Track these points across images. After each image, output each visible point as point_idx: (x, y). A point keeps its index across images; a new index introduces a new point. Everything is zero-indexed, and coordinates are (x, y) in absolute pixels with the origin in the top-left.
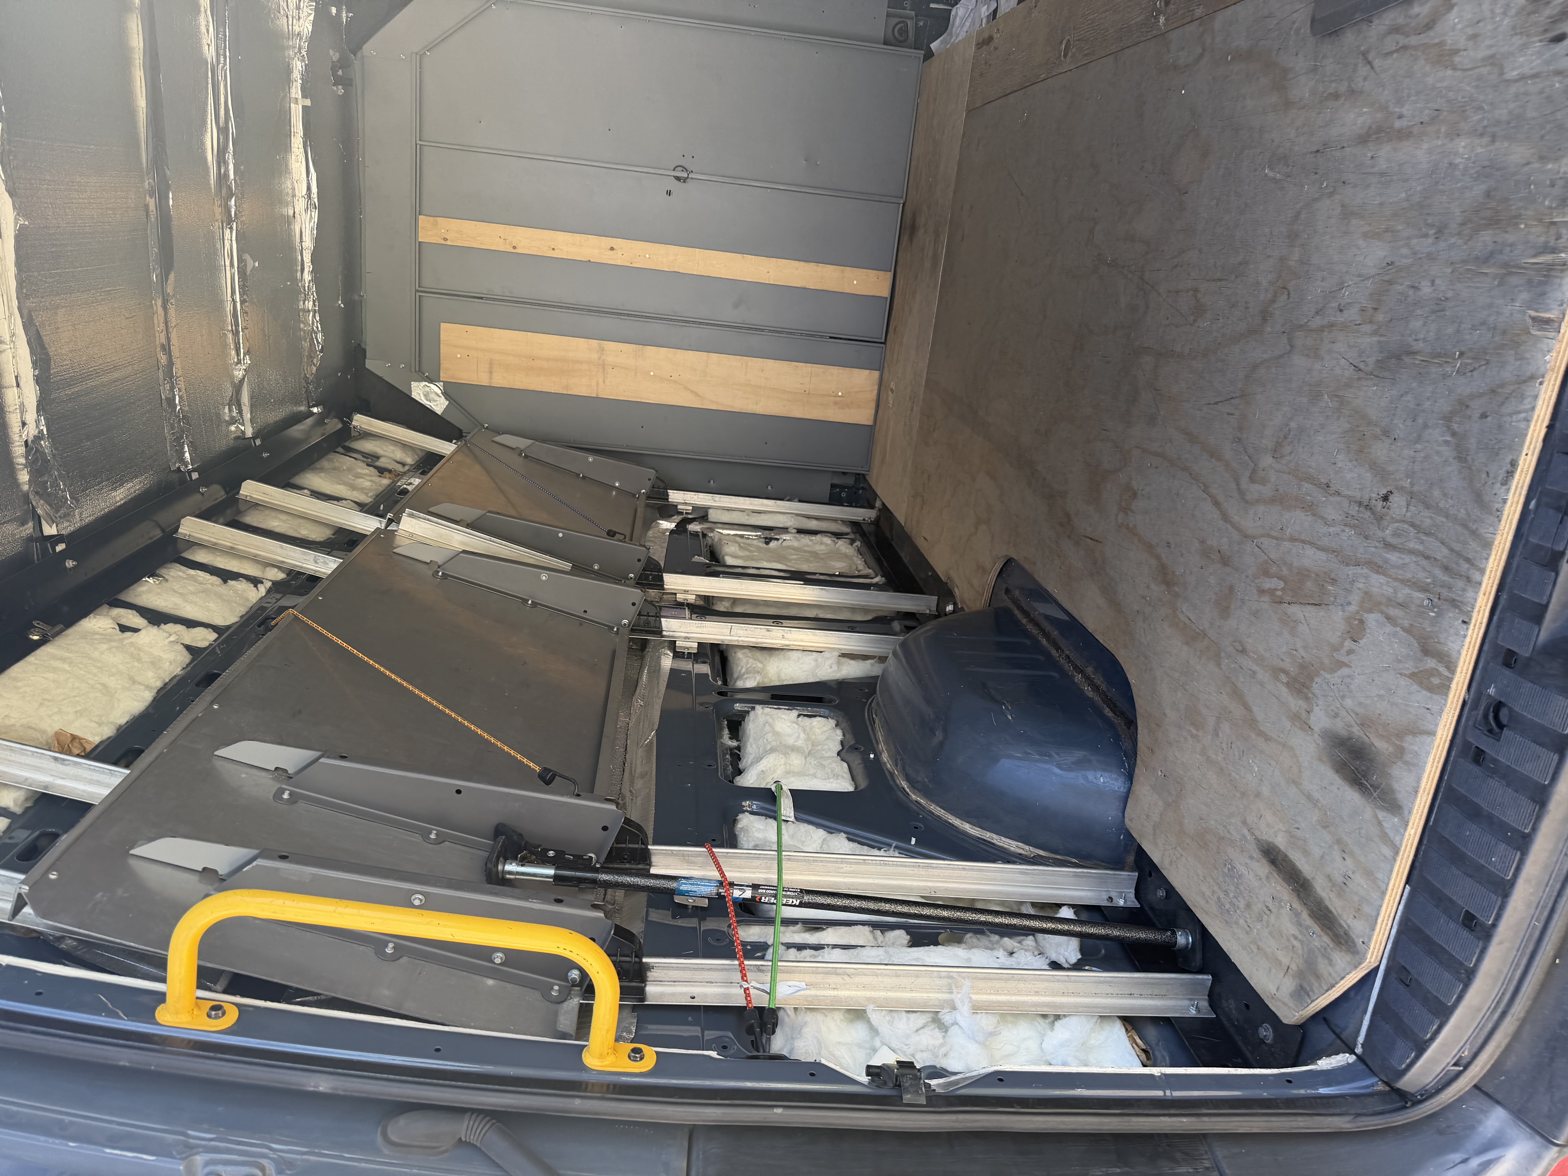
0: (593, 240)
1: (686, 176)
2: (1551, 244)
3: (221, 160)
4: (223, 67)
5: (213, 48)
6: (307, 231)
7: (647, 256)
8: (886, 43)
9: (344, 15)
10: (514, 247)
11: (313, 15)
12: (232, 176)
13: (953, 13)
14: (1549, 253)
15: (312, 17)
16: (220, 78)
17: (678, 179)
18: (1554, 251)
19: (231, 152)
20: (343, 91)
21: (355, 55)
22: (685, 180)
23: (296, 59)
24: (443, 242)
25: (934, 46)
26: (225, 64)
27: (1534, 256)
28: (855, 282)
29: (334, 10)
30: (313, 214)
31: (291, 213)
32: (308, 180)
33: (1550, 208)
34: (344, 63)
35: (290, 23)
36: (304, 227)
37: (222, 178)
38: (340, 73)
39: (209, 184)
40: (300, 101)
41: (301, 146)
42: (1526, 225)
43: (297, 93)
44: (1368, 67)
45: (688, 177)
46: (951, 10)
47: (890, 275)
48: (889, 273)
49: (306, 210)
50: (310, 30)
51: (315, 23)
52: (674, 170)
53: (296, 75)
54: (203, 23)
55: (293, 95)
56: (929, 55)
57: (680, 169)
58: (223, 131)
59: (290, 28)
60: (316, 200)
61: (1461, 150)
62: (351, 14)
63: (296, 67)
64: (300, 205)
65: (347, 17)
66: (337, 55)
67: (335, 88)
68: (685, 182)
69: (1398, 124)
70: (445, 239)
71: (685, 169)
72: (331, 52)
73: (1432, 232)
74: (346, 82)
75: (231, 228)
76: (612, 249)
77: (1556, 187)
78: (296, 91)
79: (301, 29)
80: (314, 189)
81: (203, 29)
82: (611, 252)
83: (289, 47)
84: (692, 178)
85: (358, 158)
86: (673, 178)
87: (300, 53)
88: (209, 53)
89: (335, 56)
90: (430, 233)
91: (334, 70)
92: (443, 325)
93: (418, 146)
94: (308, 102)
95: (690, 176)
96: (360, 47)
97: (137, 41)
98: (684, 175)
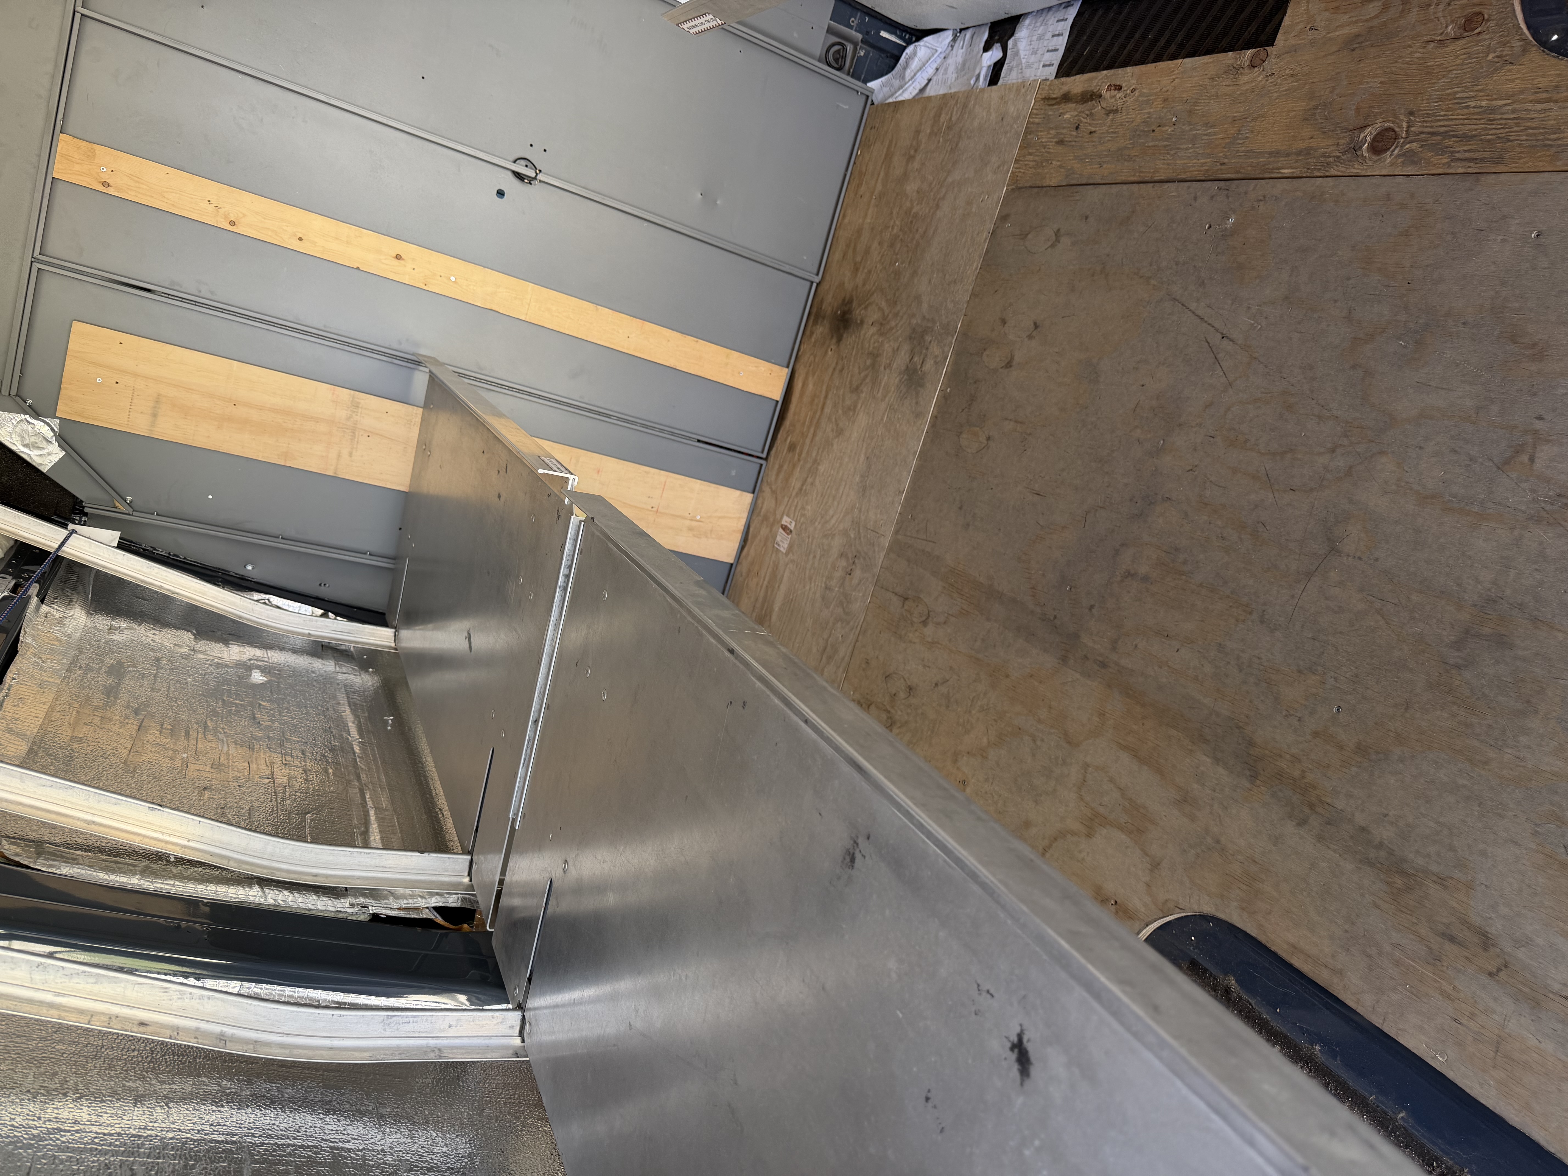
0: (370, 238)
7: (453, 279)
8: (820, 60)
10: (232, 223)
17: (519, 176)
22: (531, 180)
24: (101, 188)
25: (873, 85)
28: (742, 373)
45: (534, 178)
47: (785, 373)
48: (785, 370)
52: (513, 161)
57: (523, 162)
68: (529, 183)
70: (106, 184)
71: (531, 165)
76: (398, 257)
82: (396, 262)
84: (540, 181)
86: (510, 174)
90: (77, 167)
92: (77, 326)
93: (78, 15)
98: (532, 174)
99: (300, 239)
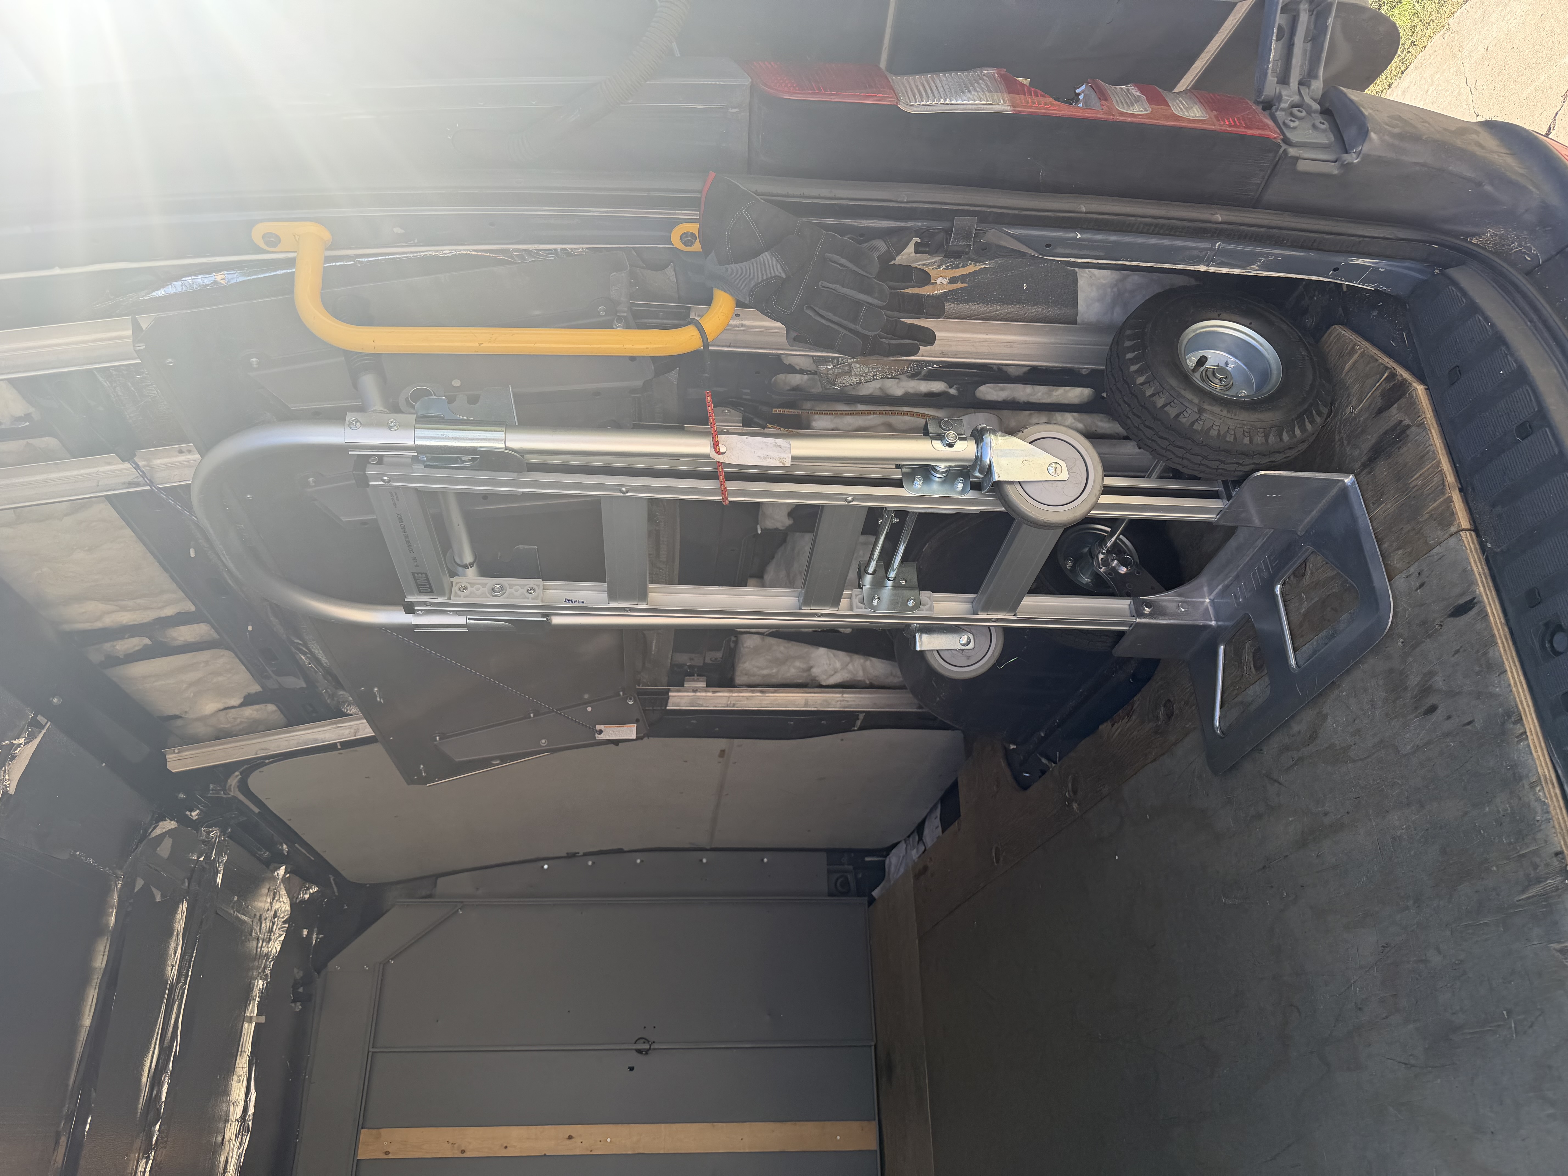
0: (550, 1131)
1: (648, 1047)
2: (1532, 875)
3: (156, 1081)
4: (182, 987)
5: (176, 969)
6: (234, 1158)
7: (609, 1140)
8: (830, 894)
9: (315, 936)
10: (463, 1152)
11: (284, 936)
12: (163, 1098)
13: (887, 862)
14: (1535, 884)
15: (282, 938)
16: (176, 998)
17: (639, 1051)
18: (1539, 880)
19: (169, 1072)
20: (300, 1007)
21: (319, 973)
22: (647, 1052)
23: (259, 978)
24: (386, 1157)
25: (876, 893)
26: (185, 983)
27: (1523, 891)
28: (838, 1137)
29: (305, 932)
30: (244, 1138)
31: (220, 1139)
32: (246, 1101)
33: (1510, 843)
34: (307, 981)
35: (260, 945)
36: (231, 1155)
37: (153, 1100)
38: (301, 990)
39: (136, 1108)
40: (254, 1019)
41: (246, 1065)
42: (1497, 867)
43: (252, 1012)
44: (1276, 784)
45: (650, 1049)
46: (884, 862)
47: (874, 1125)
48: (873, 1122)
49: (237, 1137)
50: (278, 950)
51: (284, 943)
52: (635, 1043)
53: (256, 993)
54: (173, 945)
55: (248, 1014)
56: (872, 901)
57: (642, 1041)
58: (165, 1051)
59: (259, 950)
60: (250, 1123)
61: (1397, 823)
62: (321, 936)
63: (257, 986)
64: (231, 1130)
65: (317, 938)
66: (301, 974)
67: (293, 1005)
68: (647, 1053)
69: (1327, 821)
70: (387, 1153)
71: (646, 1041)
72: (296, 970)
73: (1410, 903)
74: (305, 999)
75: (148, 1158)
76: (570, 1137)
77: (1504, 824)
78: (252, 1010)
79: (270, 949)
80: (251, 1111)
81: (172, 951)
82: (569, 1142)
83: (252, 969)
84: (654, 1049)
85: (305, 1076)
86: (634, 1052)
87: (264, 971)
88: (172, 972)
89: (298, 974)
90: (371, 1148)
91: (295, 987)
93: (370, 1054)
94: (262, 1019)
95: (652, 1047)
96: (325, 965)
97: (100, 961)
98: (647, 1046)
99: (506, 1147)
